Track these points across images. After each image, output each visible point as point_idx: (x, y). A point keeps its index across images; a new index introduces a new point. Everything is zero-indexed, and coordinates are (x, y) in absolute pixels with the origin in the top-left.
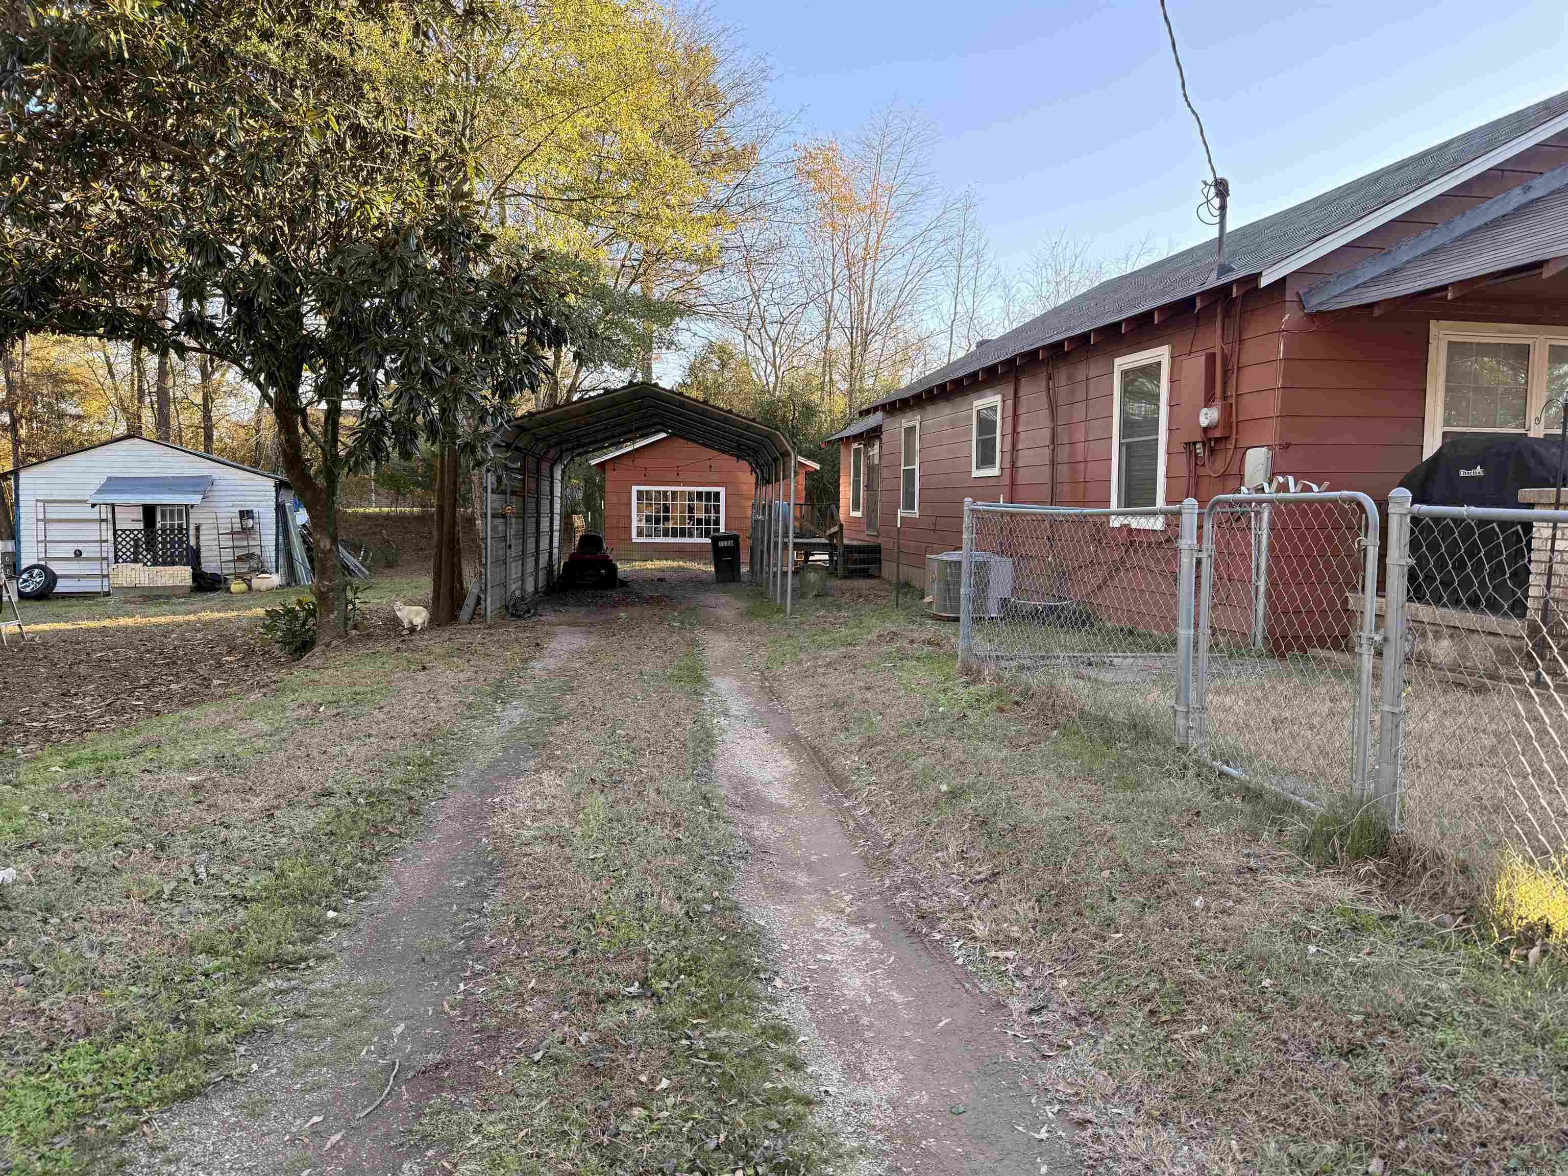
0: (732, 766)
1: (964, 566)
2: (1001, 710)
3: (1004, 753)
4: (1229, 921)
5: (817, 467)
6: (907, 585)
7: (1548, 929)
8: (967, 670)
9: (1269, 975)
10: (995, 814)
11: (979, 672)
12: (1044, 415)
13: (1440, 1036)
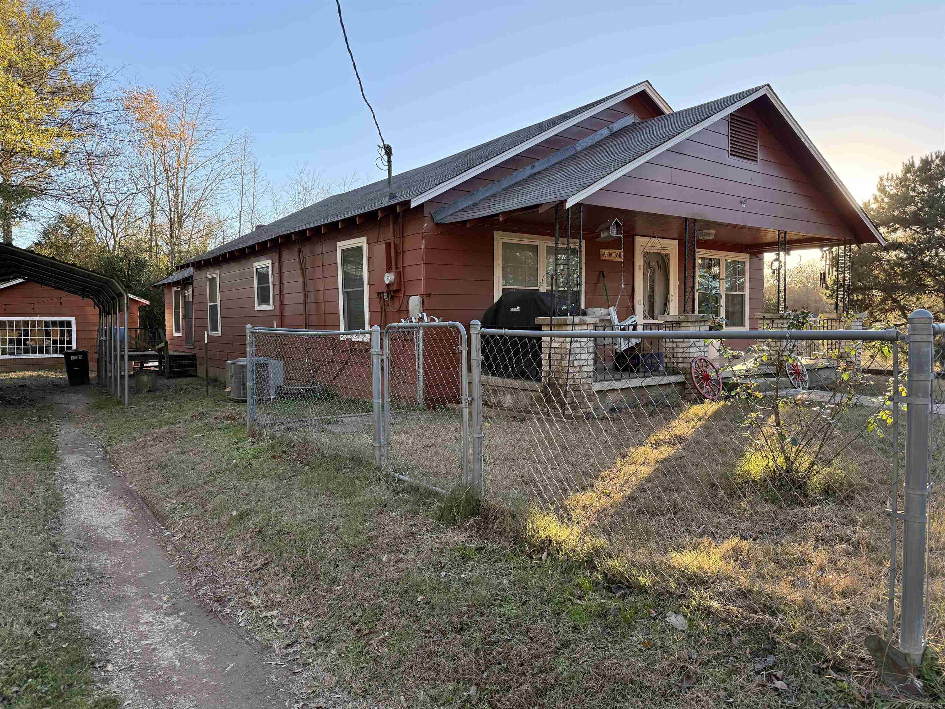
0: (78, 520)
1: (249, 367)
2: (274, 457)
3: (275, 484)
4: (400, 566)
5: (148, 303)
6: (215, 380)
7: (550, 542)
8: (253, 434)
9: (421, 595)
10: (267, 525)
11: (261, 435)
12: (298, 274)
13: (503, 609)
